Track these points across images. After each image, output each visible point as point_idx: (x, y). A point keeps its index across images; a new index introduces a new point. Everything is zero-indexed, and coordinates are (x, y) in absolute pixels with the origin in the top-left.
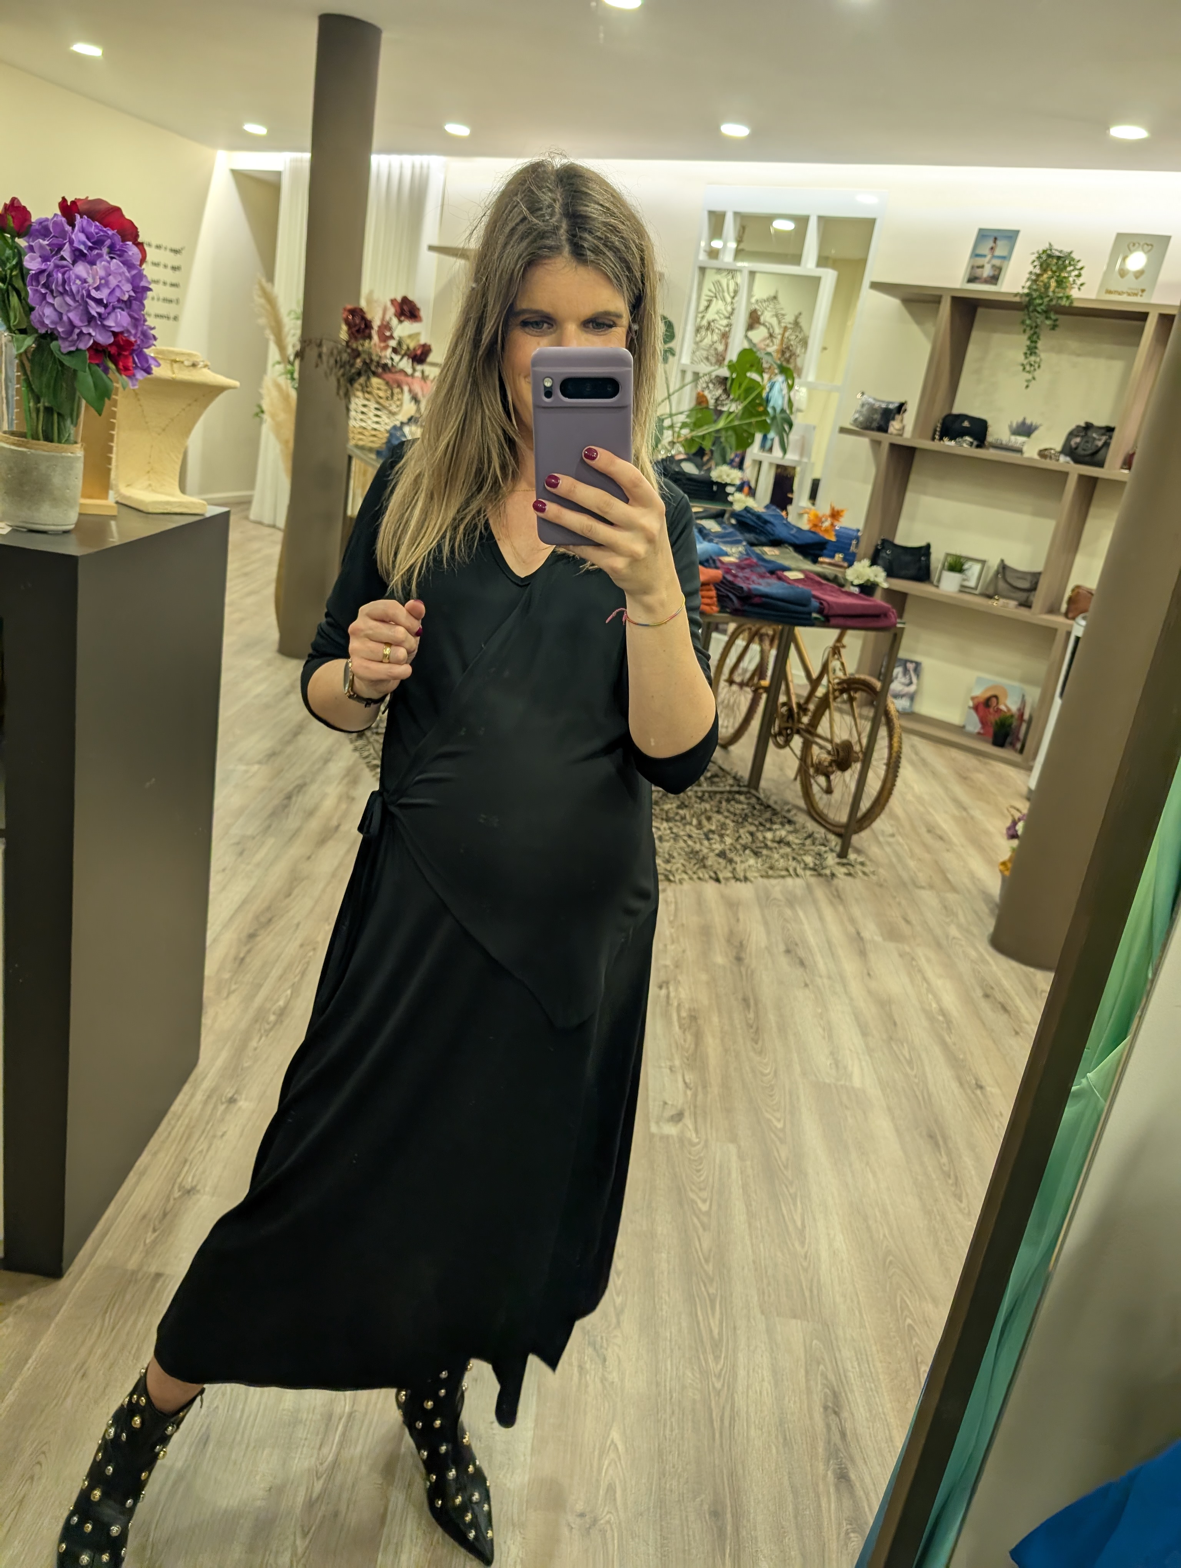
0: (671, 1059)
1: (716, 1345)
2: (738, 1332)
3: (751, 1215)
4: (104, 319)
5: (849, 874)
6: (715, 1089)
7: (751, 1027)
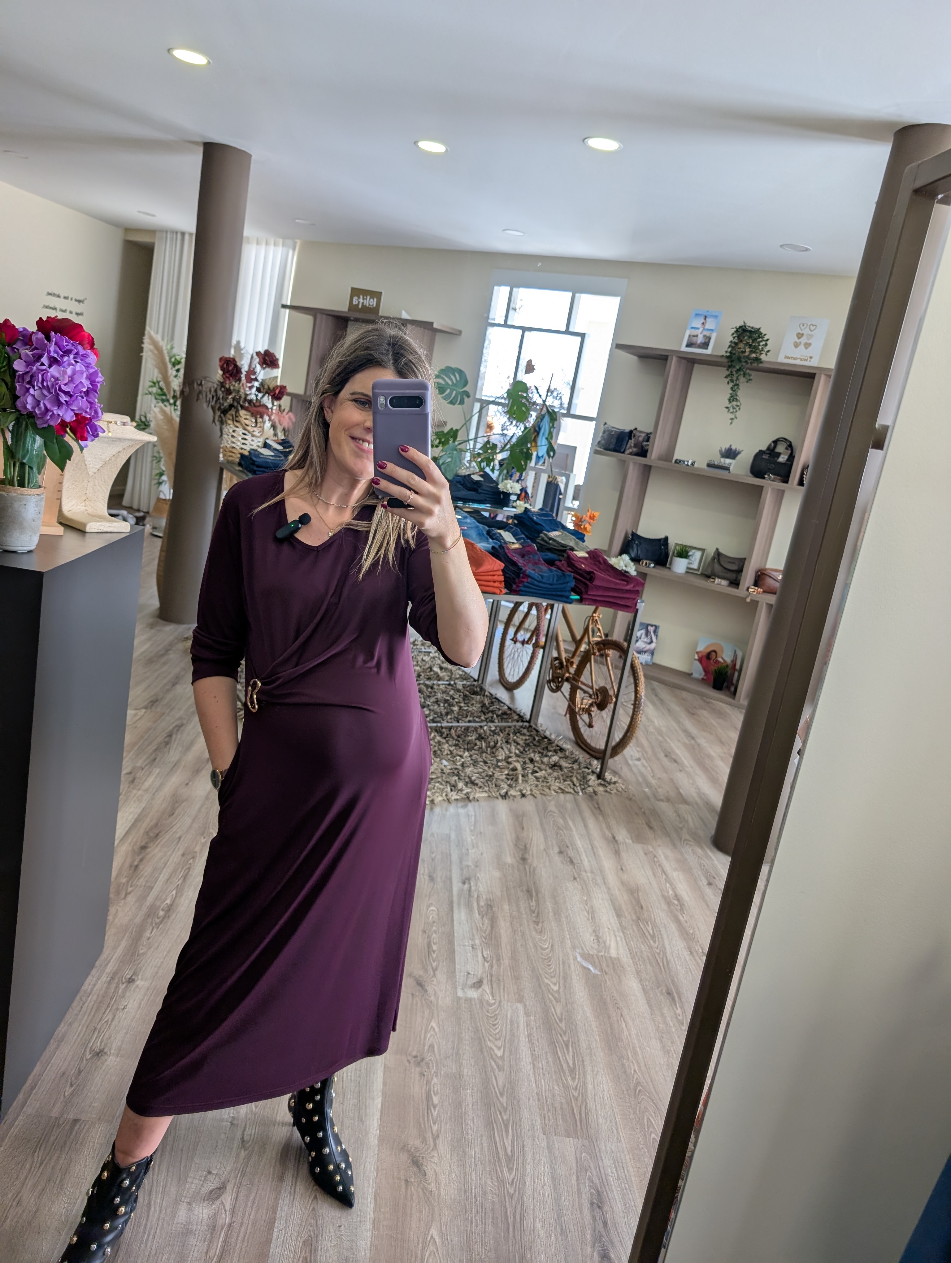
0: (473, 939)
1: (510, 1159)
2: (526, 1149)
3: (535, 1058)
4: (71, 404)
5: (607, 792)
6: (506, 962)
7: (534, 912)
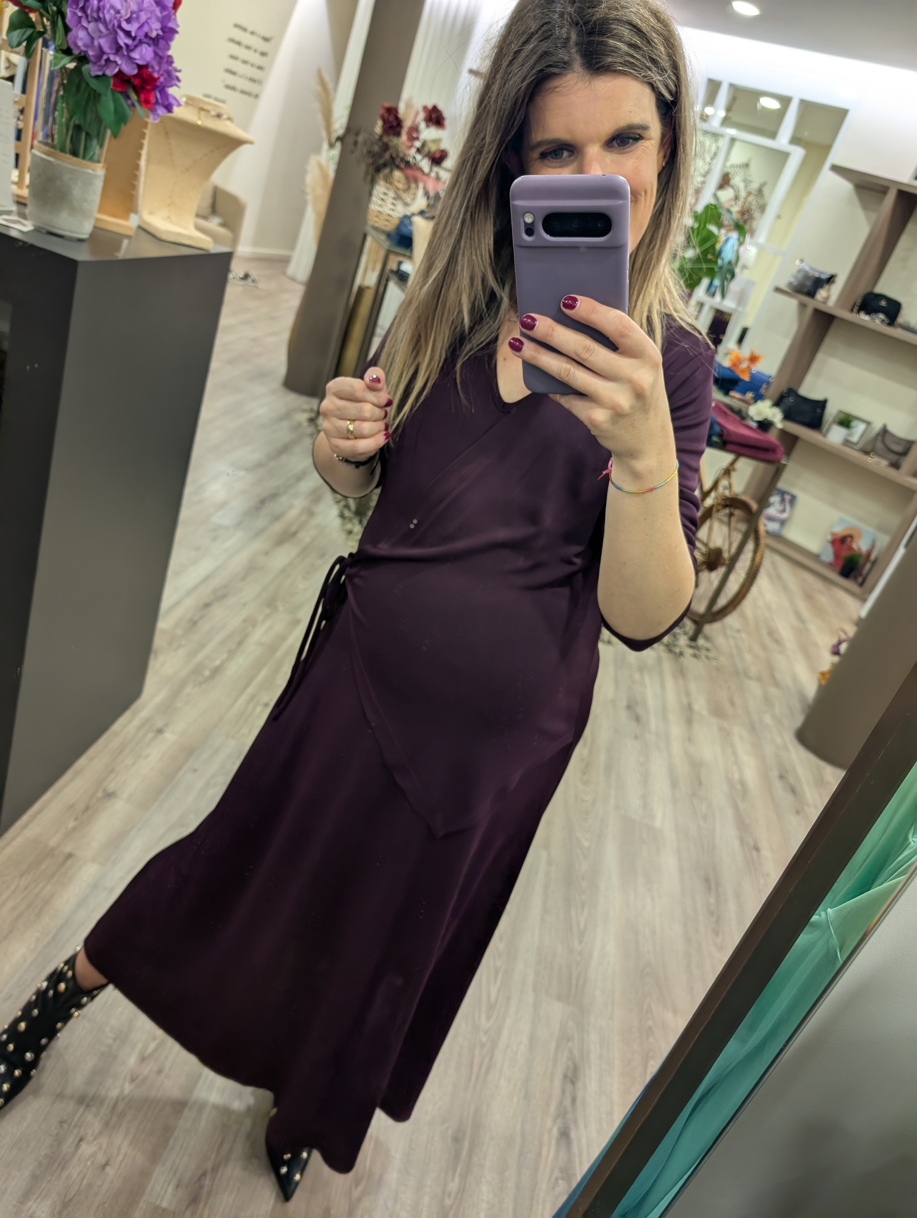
1: (491, 1007)
2: (511, 1002)
3: (545, 911)
4: (132, 50)
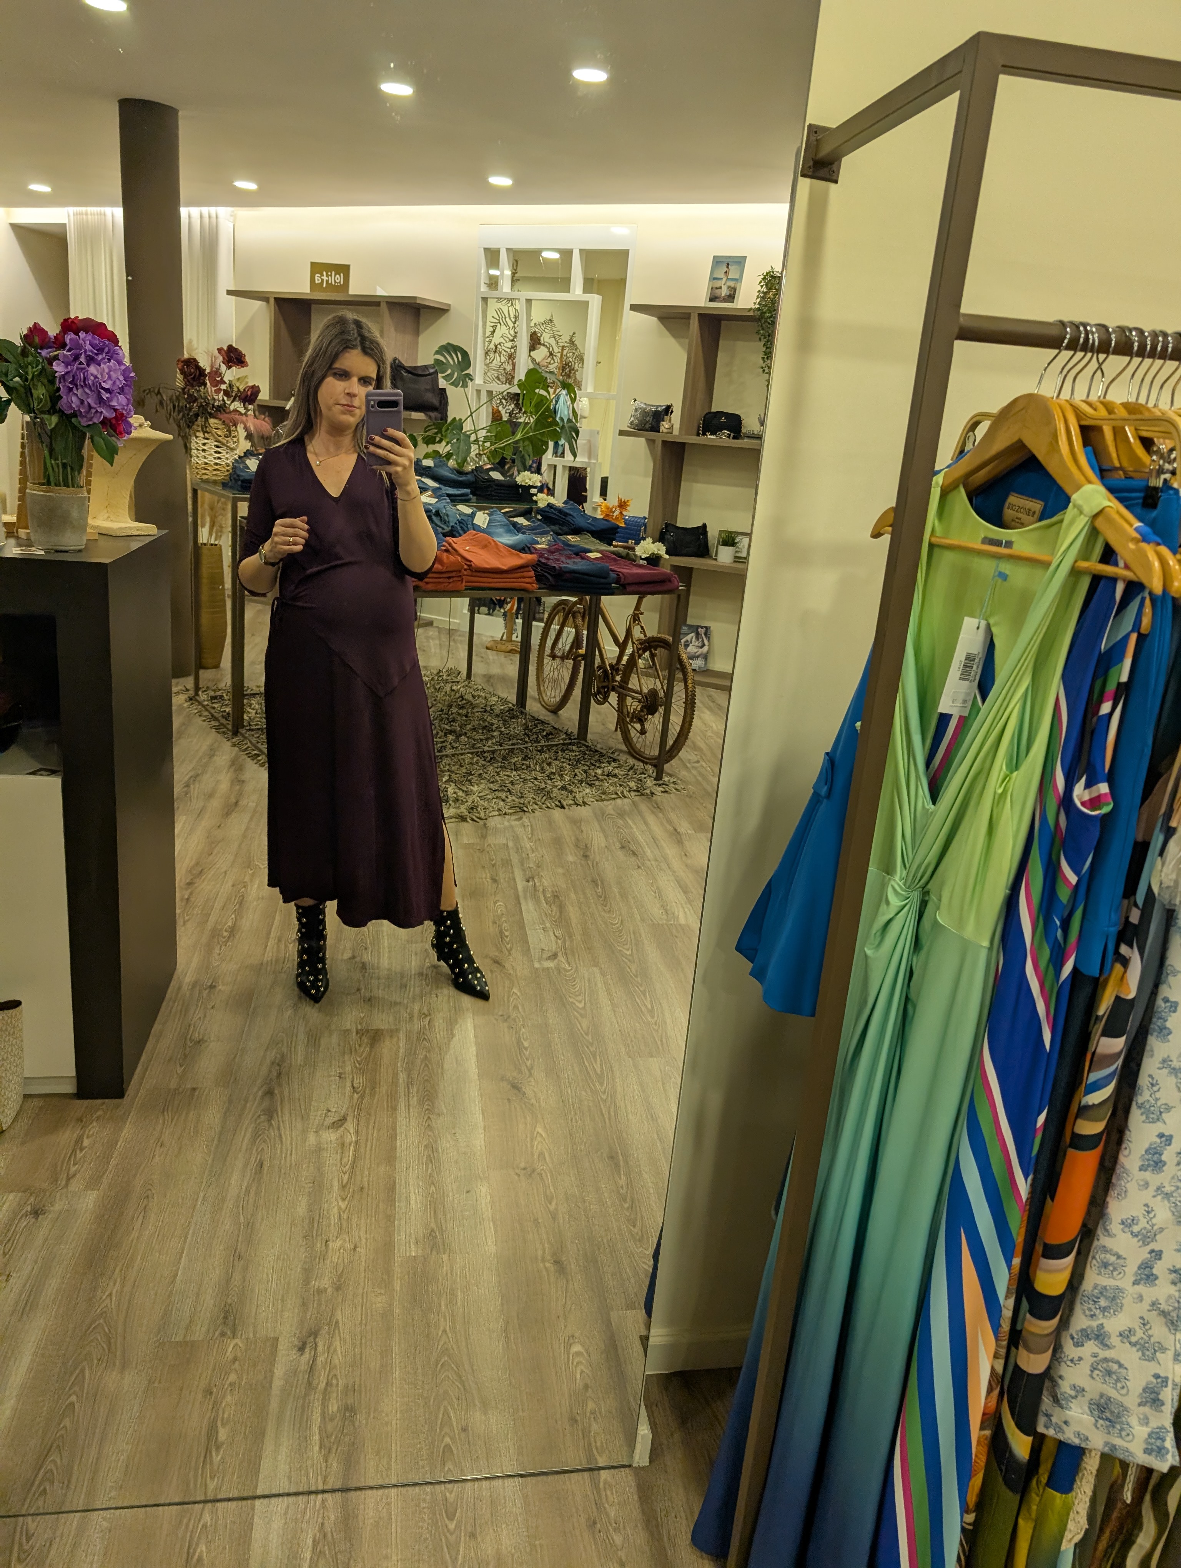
0: (543, 923)
1: (600, 1078)
2: (614, 1069)
3: (614, 1006)
4: (111, 400)
5: (666, 792)
6: (578, 937)
7: (601, 897)
